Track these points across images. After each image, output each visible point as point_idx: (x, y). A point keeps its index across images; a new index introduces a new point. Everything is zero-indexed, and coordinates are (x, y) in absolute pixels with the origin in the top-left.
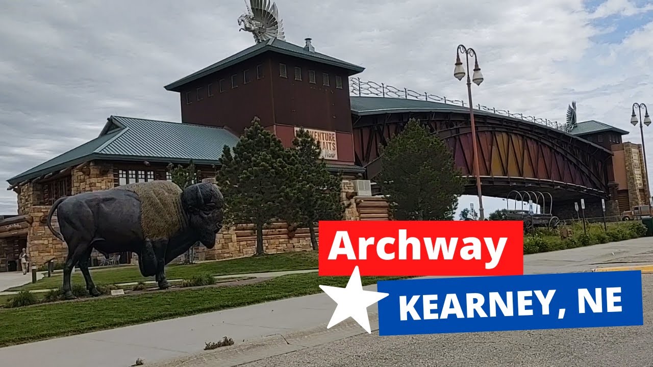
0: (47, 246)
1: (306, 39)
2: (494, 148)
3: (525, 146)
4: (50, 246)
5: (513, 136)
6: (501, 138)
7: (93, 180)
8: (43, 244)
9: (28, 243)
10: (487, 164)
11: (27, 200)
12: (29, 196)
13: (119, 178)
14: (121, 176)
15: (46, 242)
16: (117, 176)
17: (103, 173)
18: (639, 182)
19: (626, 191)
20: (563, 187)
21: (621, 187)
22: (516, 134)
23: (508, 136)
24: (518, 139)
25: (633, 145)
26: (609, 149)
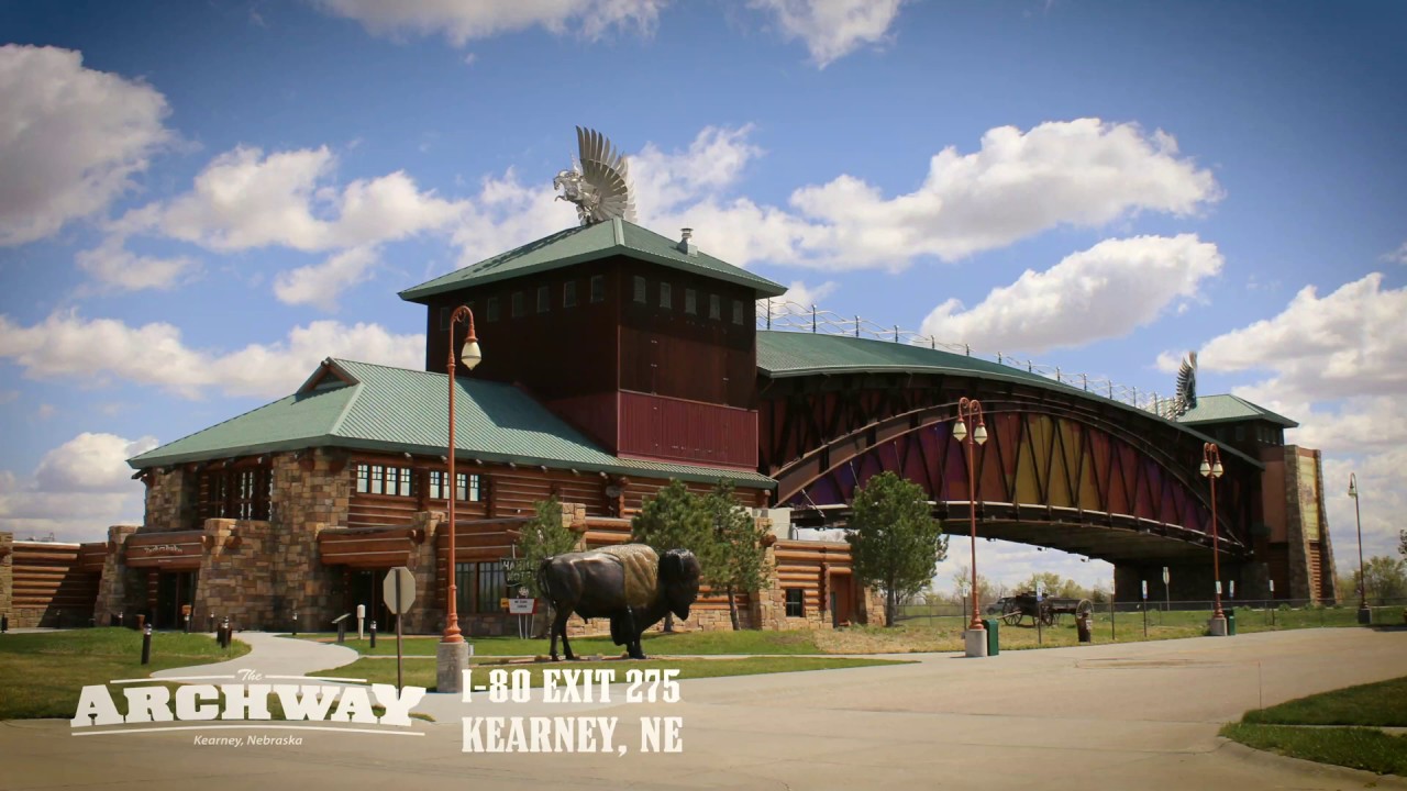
0: (234, 589)
1: (684, 230)
2: (1024, 447)
3: (1085, 445)
4: (239, 589)
5: (1062, 424)
6: (1040, 428)
7: (318, 480)
8: (228, 586)
9: (199, 582)
10: (1008, 477)
11: (167, 501)
12: (174, 494)
13: (357, 478)
14: (360, 474)
15: (232, 583)
16: (354, 474)
17: (334, 470)
18: (1310, 532)
19: (1284, 546)
20: (1157, 532)
21: (1276, 537)
22: (1068, 420)
23: (1054, 421)
24: (1072, 430)
25: (1305, 452)
26: (1256, 455)
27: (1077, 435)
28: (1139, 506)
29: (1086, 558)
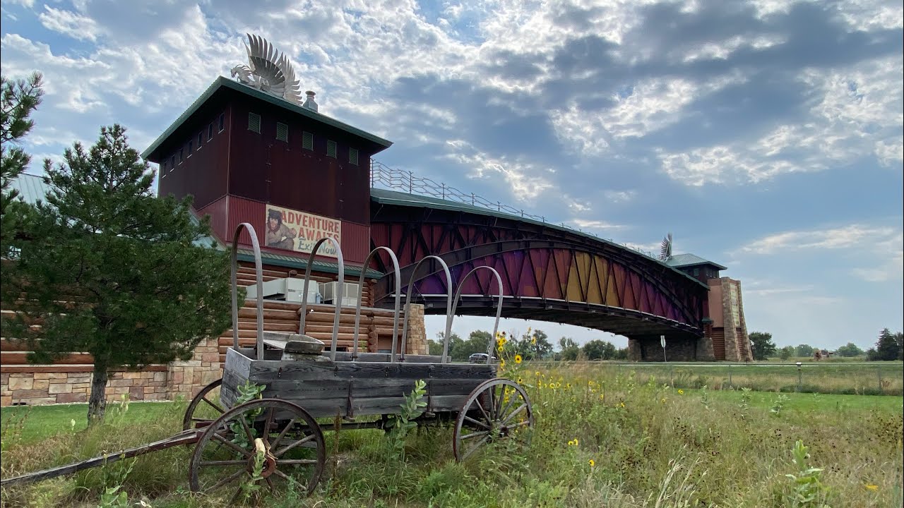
2: (573, 269)
3: (610, 271)
5: (596, 258)
6: (582, 259)
10: (562, 285)
18: (736, 319)
19: (722, 329)
20: (652, 320)
21: (716, 325)
22: (600, 257)
23: (591, 257)
24: (603, 262)
25: (732, 281)
26: (706, 283)
27: (605, 265)
28: (641, 306)
29: (614, 334)
